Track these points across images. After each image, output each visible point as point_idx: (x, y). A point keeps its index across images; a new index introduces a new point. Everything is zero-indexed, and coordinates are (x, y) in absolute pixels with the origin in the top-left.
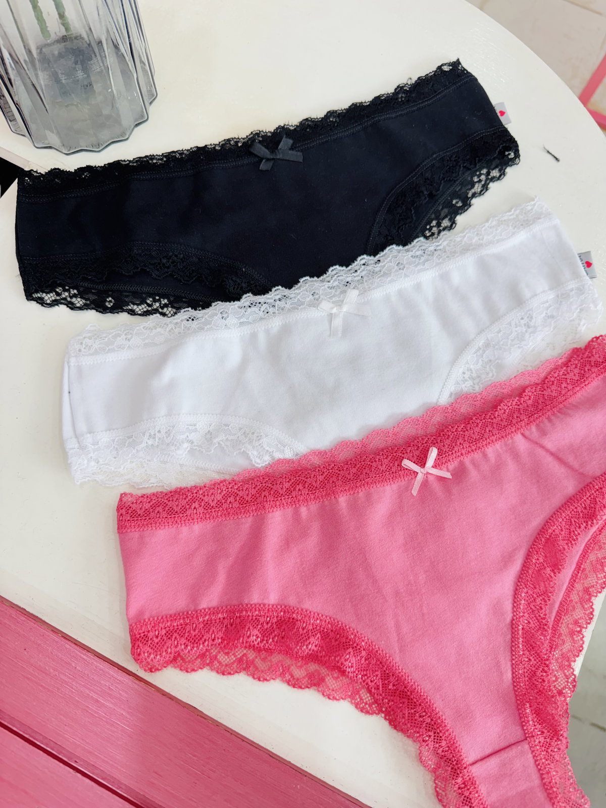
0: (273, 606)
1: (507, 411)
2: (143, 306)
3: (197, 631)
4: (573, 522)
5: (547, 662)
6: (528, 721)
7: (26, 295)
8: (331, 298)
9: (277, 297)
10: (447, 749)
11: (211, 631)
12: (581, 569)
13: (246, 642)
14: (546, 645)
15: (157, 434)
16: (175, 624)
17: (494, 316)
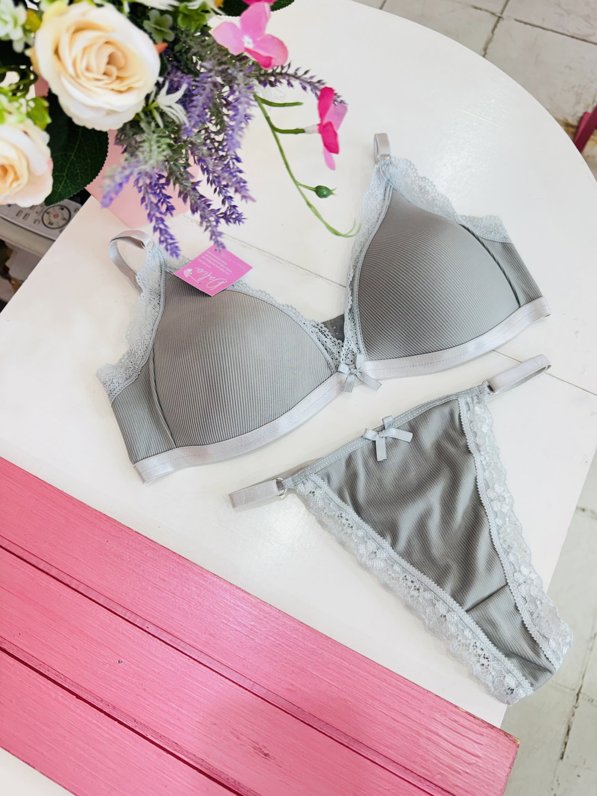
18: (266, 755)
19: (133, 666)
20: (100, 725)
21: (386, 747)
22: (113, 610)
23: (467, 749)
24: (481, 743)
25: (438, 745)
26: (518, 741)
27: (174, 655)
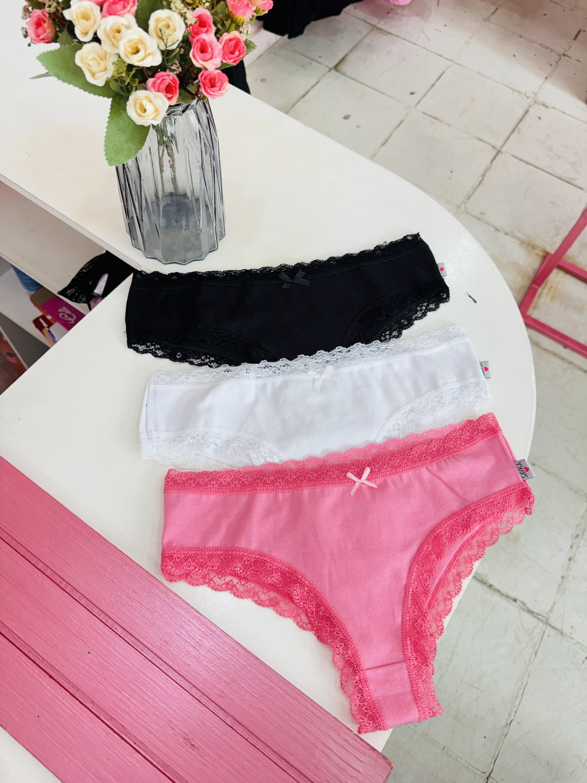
0: (253, 551)
1: (419, 452)
2: (199, 360)
3: (203, 560)
4: (455, 529)
5: (426, 615)
6: (408, 649)
7: (128, 344)
8: (316, 369)
9: (282, 364)
10: (352, 656)
11: (212, 561)
12: (456, 559)
13: (233, 571)
14: (426, 603)
15: (197, 437)
16: (191, 553)
17: (418, 393)
18: (193, 745)
19: (99, 658)
20: (64, 701)
21: (288, 753)
22: (91, 611)
23: (351, 764)
24: (363, 760)
25: (328, 757)
26: (392, 764)
27: (133, 653)
